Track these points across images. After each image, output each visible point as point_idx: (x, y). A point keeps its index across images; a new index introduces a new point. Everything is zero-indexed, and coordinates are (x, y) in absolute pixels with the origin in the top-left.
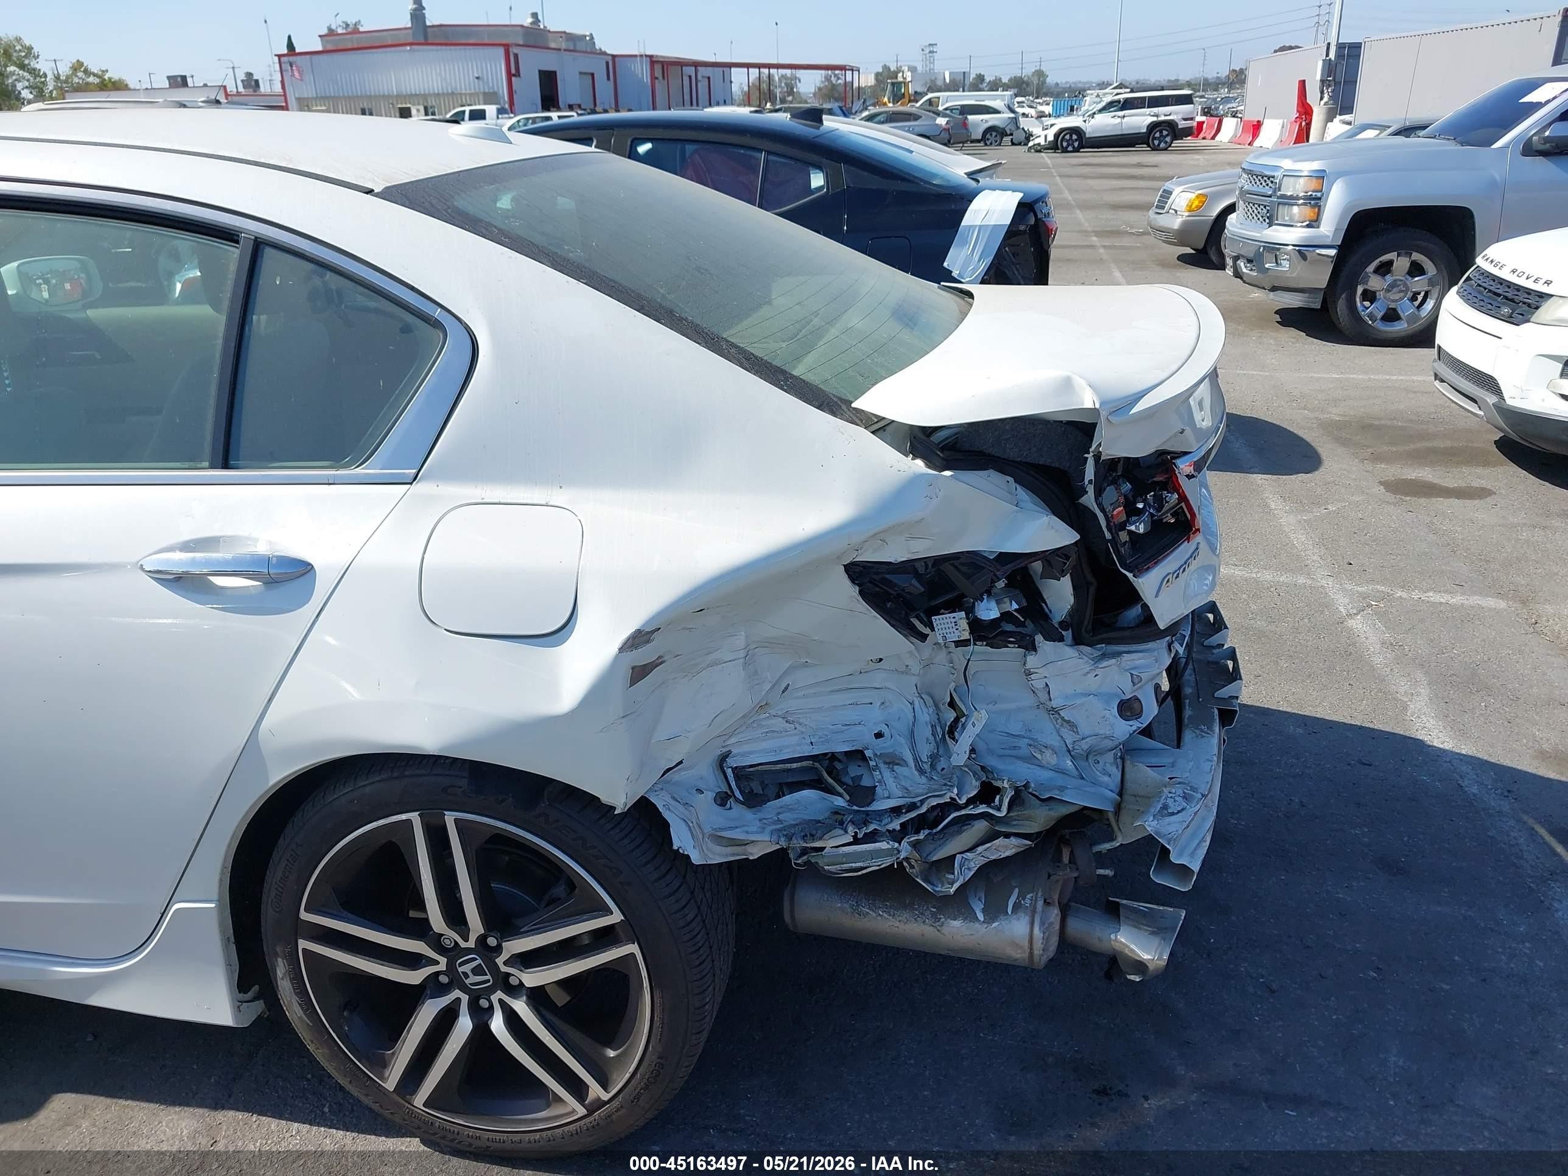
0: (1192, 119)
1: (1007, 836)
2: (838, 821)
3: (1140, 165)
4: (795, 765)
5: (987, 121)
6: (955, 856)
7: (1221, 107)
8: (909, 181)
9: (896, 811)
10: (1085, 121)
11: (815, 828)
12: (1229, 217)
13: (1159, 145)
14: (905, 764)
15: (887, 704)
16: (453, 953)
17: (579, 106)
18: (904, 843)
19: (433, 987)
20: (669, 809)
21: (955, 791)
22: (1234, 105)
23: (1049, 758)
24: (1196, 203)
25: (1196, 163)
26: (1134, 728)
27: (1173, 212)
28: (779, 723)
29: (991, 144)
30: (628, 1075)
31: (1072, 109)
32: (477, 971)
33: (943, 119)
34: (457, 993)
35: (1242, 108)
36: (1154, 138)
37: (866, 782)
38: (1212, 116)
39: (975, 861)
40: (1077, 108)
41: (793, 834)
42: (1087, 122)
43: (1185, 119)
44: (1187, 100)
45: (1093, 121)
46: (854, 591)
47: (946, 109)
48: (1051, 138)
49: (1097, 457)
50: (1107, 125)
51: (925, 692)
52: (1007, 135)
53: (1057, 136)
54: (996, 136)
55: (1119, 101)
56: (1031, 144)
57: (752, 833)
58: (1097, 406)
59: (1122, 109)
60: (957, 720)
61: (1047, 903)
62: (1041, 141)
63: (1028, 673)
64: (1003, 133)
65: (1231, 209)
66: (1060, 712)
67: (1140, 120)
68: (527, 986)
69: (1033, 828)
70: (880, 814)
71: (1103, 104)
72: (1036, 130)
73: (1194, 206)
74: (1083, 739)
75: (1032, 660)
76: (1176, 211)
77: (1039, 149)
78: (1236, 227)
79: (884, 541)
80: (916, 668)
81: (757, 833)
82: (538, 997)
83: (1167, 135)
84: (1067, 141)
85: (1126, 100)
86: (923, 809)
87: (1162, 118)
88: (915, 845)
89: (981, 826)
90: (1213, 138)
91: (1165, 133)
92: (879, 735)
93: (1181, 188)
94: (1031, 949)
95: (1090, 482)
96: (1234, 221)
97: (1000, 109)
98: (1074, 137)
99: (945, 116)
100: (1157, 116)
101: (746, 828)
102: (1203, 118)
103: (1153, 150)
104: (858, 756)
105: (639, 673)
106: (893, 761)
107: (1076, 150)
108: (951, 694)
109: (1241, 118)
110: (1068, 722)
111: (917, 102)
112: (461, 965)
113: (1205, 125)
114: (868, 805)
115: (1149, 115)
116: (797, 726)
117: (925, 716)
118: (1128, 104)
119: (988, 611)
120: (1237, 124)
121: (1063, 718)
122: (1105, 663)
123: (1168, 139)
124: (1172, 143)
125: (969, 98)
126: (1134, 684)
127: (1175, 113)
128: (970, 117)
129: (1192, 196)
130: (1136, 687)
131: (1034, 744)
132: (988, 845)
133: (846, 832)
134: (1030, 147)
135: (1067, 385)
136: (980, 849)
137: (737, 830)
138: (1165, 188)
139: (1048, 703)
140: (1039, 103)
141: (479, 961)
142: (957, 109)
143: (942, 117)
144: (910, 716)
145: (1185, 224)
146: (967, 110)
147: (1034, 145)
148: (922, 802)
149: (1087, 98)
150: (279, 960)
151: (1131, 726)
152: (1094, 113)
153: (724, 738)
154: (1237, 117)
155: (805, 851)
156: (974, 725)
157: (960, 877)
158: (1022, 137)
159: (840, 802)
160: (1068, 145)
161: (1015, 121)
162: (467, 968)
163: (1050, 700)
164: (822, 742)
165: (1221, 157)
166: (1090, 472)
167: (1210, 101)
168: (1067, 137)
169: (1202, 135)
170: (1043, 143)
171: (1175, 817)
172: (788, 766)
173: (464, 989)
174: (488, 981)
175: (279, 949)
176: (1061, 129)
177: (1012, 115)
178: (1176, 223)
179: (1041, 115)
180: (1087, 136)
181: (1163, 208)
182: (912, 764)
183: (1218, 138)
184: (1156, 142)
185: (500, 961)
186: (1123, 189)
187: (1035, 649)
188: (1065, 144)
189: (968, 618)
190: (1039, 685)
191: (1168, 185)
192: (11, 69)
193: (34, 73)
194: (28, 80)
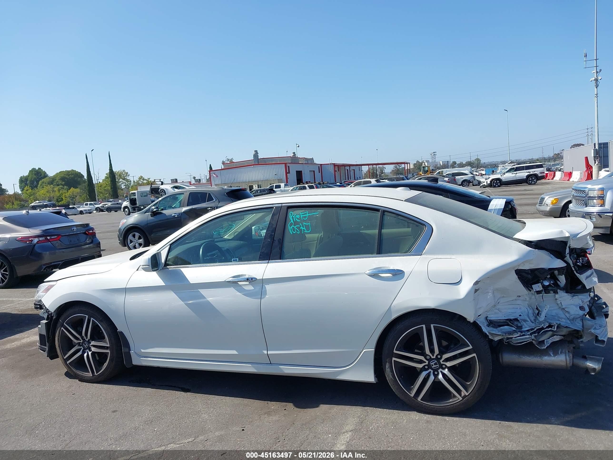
0: (543, 173)
1: (557, 335)
2: (515, 332)
3: (525, 190)
4: (502, 321)
5: (463, 178)
6: (544, 340)
7: (553, 168)
8: (470, 197)
9: (528, 331)
10: (501, 176)
11: (510, 333)
12: (569, 205)
13: (531, 183)
14: (528, 321)
15: (521, 308)
16: (430, 360)
17: (310, 182)
18: (532, 336)
19: (424, 369)
21: (543, 325)
22: (558, 167)
23: (563, 320)
24: (555, 201)
25: (548, 188)
27: (546, 205)
28: (497, 311)
29: (465, 186)
30: (473, 388)
31: (493, 171)
32: (435, 364)
33: (447, 178)
34: (430, 370)
35: (563, 167)
36: (529, 180)
37: (519, 325)
38: (550, 171)
39: (550, 341)
40: (495, 171)
42: (502, 176)
43: (541, 173)
44: (540, 166)
45: (504, 176)
46: (516, 277)
47: (446, 175)
48: (489, 182)
49: (569, 247)
50: (511, 177)
51: (529, 306)
52: (471, 182)
53: (491, 181)
54: (467, 183)
55: (514, 168)
56: (481, 185)
58: (570, 236)
59: (515, 171)
60: (538, 313)
61: (569, 352)
62: (485, 184)
63: (556, 299)
64: (469, 182)
65: (570, 202)
66: (565, 309)
67: (523, 174)
68: (448, 366)
69: (563, 333)
70: (525, 331)
71: (508, 169)
72: (482, 180)
73: (554, 202)
74: (571, 315)
75: (557, 296)
76: (547, 205)
77: (484, 187)
78: (573, 208)
79: (524, 264)
80: (528, 299)
82: (451, 369)
83: (535, 179)
84: (495, 183)
85: (517, 167)
86: (535, 330)
87: (532, 173)
88: (535, 336)
89: (550, 333)
90: (552, 179)
91: (533, 178)
92: (520, 315)
93: (548, 197)
94: (566, 362)
95: (568, 253)
96: (572, 206)
97: (468, 173)
98: (498, 182)
99: (447, 177)
100: (529, 172)
102: (547, 172)
103: (529, 184)
104: (516, 320)
105: (476, 291)
106: (525, 321)
107: (499, 186)
108: (537, 307)
109: (563, 171)
110: (567, 312)
111: (435, 173)
112: (431, 363)
113: (548, 175)
114: (521, 329)
115: (526, 172)
117: (531, 312)
118: (517, 169)
119: (546, 283)
120: (562, 174)
121: (566, 311)
122: (575, 297)
123: (535, 180)
124: (537, 182)
125: (455, 170)
127: (537, 171)
128: (456, 177)
129: (553, 199)
130: (582, 303)
131: (559, 317)
132: (553, 337)
133: (518, 334)
134: (481, 186)
135: (562, 232)
136: (551, 338)
138: (541, 197)
139: (562, 307)
140: (479, 170)
141: (436, 361)
142: (451, 174)
143: (446, 178)
144: (527, 311)
145: (551, 209)
146: (454, 175)
147: (483, 185)
148: (535, 328)
149: (499, 168)
150: (387, 363)
151: (583, 313)
152: (505, 173)
153: (487, 312)
154: (561, 171)
155: (508, 339)
156: (546, 310)
157: (546, 345)
158: (477, 183)
159: (514, 329)
160: (496, 185)
161: (474, 177)
162: (433, 364)
163: (562, 306)
165: (558, 186)
166: (567, 251)
167: (548, 166)
168: (495, 182)
169: (548, 178)
170: (486, 184)
171: (598, 330)
172: (501, 321)
173: (432, 369)
174: (438, 366)
175: (387, 360)
176: (492, 179)
177: (472, 175)
178: (548, 209)
179: (482, 175)
180: (503, 181)
181: (542, 204)
182: (530, 321)
183: (554, 179)
184: (530, 182)
185: (441, 361)
186: (521, 199)
187: (557, 293)
188: (494, 184)
189: (541, 284)
190: (559, 302)
191: (542, 196)
192: (121, 180)
193: (128, 181)
194: (125, 183)
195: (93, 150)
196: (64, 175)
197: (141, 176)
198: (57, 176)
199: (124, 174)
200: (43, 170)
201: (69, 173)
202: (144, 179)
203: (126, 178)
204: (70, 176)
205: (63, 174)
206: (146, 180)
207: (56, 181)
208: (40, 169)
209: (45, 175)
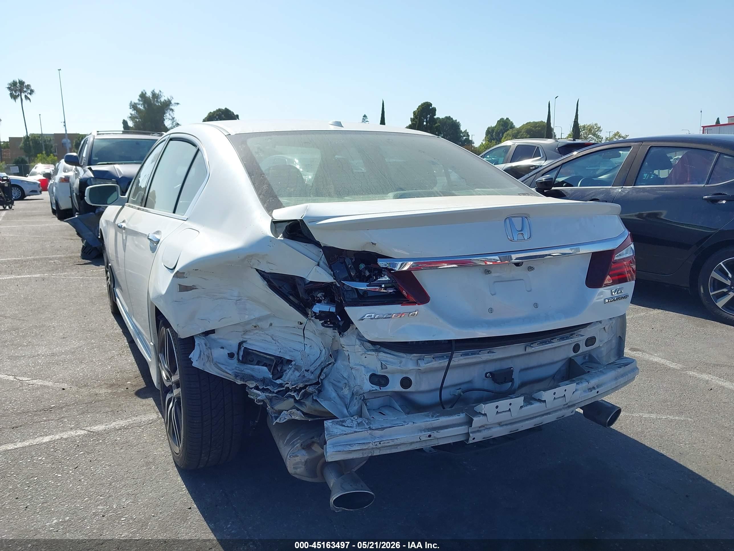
4: (268, 357)
6: (284, 411)
15: (312, 347)
20: (199, 345)
23: (346, 391)
26: (374, 389)
28: (269, 338)
37: (283, 372)
39: (289, 416)
41: (239, 376)
57: (228, 369)
63: (342, 346)
66: (352, 370)
69: (306, 410)
70: (276, 384)
74: (356, 386)
75: (342, 340)
81: (229, 370)
89: (291, 401)
101: (227, 367)
104: (289, 362)
110: (354, 376)
114: (276, 380)
116: (277, 342)
117: (323, 359)
121: (353, 374)
122: (370, 353)
126: (382, 369)
130: (383, 370)
131: (347, 383)
132: (292, 410)
136: (289, 411)
137: (223, 366)
144: (318, 356)
151: (372, 387)
157: (278, 420)
163: (349, 363)
164: (283, 353)
171: (343, 427)
172: (266, 356)
187: (343, 334)
190: (346, 354)
192: (590, 136)
193: (598, 137)
194: (595, 140)
195: (557, 97)
196: (531, 127)
197: (618, 133)
198: (523, 128)
199: (596, 129)
200: (511, 121)
201: (537, 124)
202: (620, 136)
203: (597, 133)
204: (537, 129)
205: (530, 125)
206: (622, 137)
207: (521, 133)
208: (508, 119)
209: (512, 127)
